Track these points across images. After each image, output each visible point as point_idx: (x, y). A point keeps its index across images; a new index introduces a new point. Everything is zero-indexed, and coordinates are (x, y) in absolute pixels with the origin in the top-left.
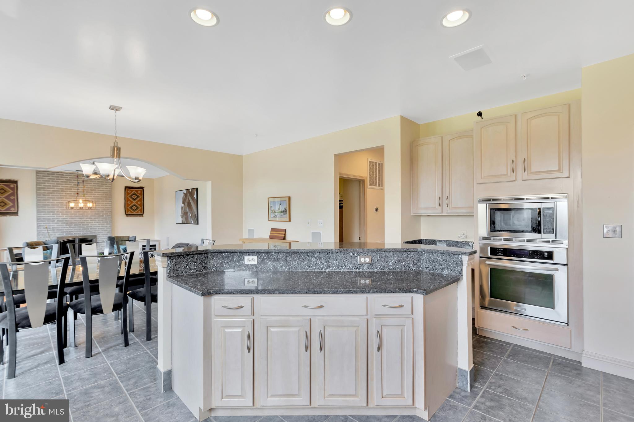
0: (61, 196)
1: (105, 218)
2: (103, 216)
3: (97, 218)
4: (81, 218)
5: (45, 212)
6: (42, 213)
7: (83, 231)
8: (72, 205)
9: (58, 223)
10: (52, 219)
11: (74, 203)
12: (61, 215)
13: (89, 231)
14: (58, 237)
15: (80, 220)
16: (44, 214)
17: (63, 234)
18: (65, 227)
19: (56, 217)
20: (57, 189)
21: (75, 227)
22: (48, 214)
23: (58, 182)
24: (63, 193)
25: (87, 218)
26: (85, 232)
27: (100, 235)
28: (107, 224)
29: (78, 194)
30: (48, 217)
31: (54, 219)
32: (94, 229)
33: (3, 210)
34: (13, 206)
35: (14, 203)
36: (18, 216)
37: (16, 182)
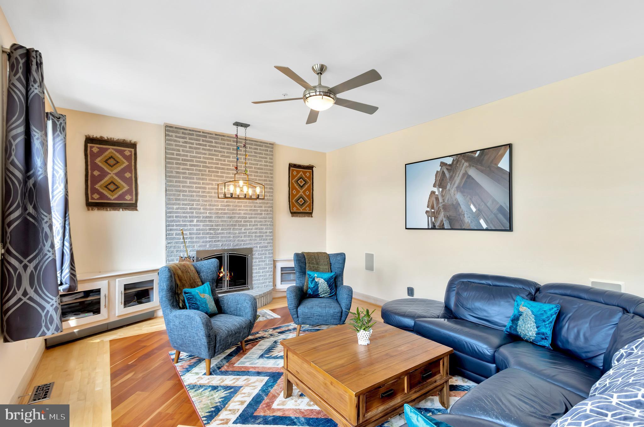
0: (202, 175)
1: (264, 218)
2: (261, 214)
3: (254, 218)
4: (231, 217)
5: (179, 204)
6: (175, 207)
7: (234, 241)
9: (198, 225)
10: (190, 217)
12: (202, 211)
13: (242, 241)
14: (198, 252)
16: (177, 209)
17: (205, 246)
18: (208, 233)
19: (195, 215)
20: (197, 161)
21: (223, 233)
22: (183, 208)
23: (199, 149)
24: (205, 171)
26: (236, 243)
27: (257, 247)
28: (266, 229)
30: (184, 213)
31: (192, 217)
32: (249, 236)
33: (112, 198)
34: (129, 192)
35: (130, 185)
36: (137, 210)
37: (133, 146)
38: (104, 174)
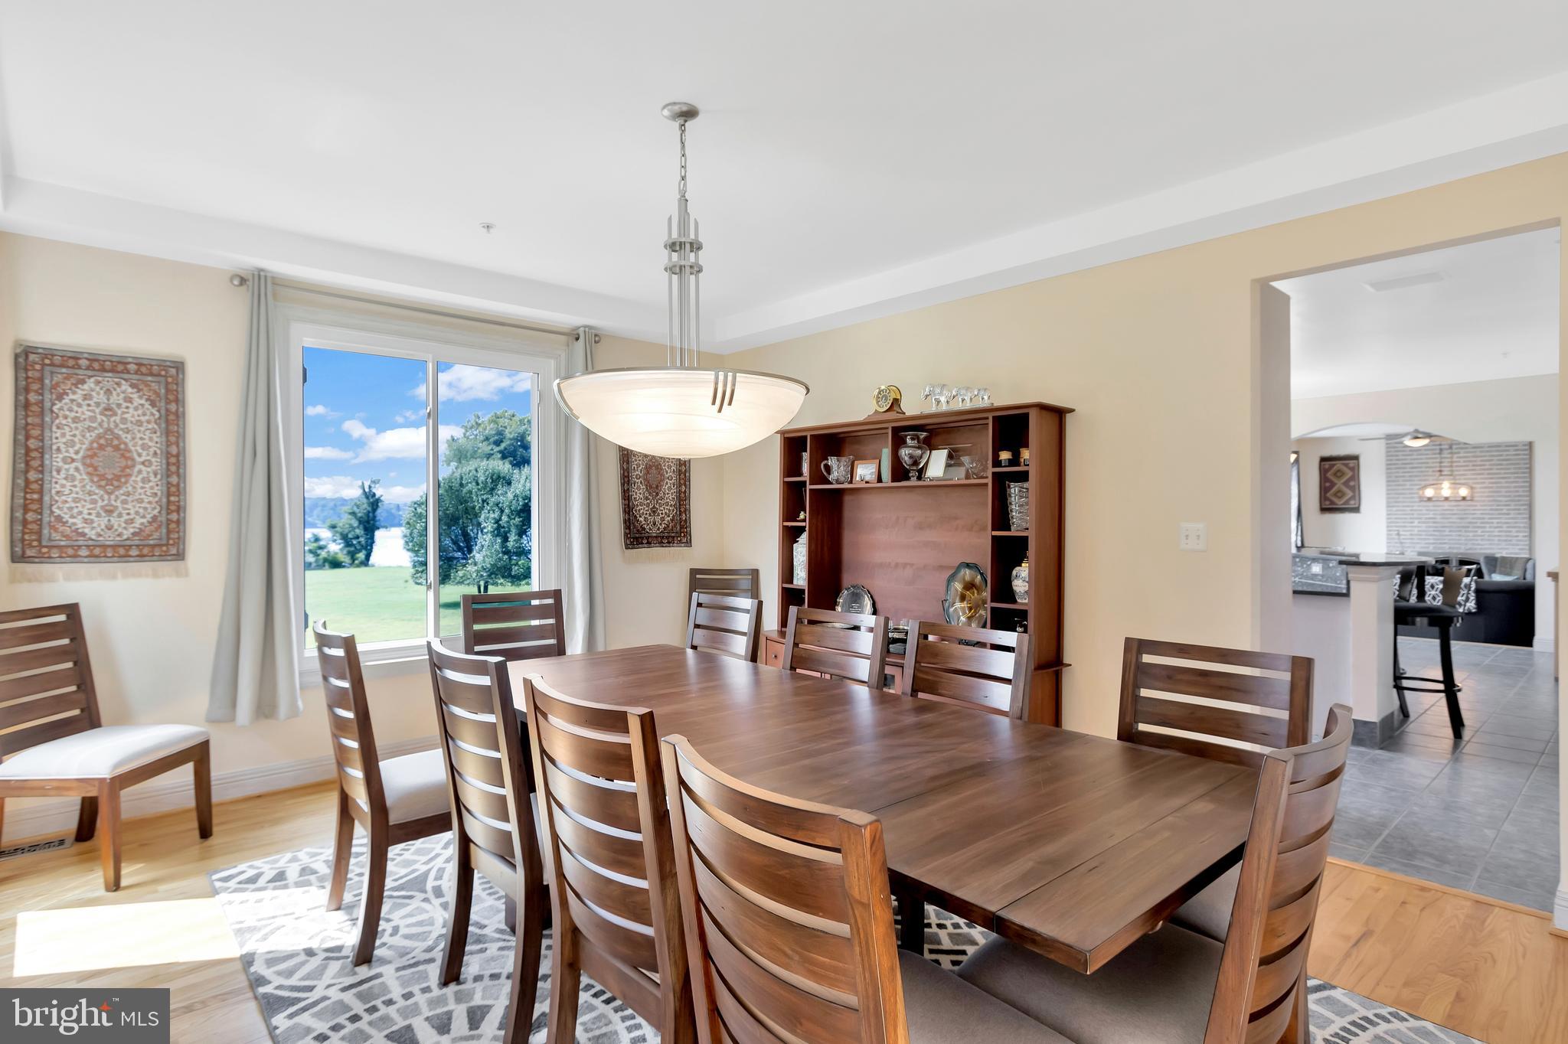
0: (1425, 476)
1: (1513, 519)
2: (1509, 514)
3: (1497, 519)
4: (1462, 519)
5: (1398, 506)
6: (1394, 509)
7: (1466, 544)
8: (1429, 492)
9: (1420, 527)
10: (1411, 518)
11: (1433, 488)
12: (1424, 512)
15: (1461, 523)
16: (1397, 510)
18: (1431, 535)
19: (1415, 516)
21: (1451, 536)
22: (1403, 510)
24: (1428, 472)
25: (1474, 518)
26: (1469, 547)
28: (1517, 532)
29: (1440, 471)
30: (1403, 515)
31: (1413, 518)
32: (1489, 540)
33: (1341, 502)
34: (1353, 498)
35: (1354, 491)
36: (1360, 513)
37: (1356, 458)
38: (1333, 484)
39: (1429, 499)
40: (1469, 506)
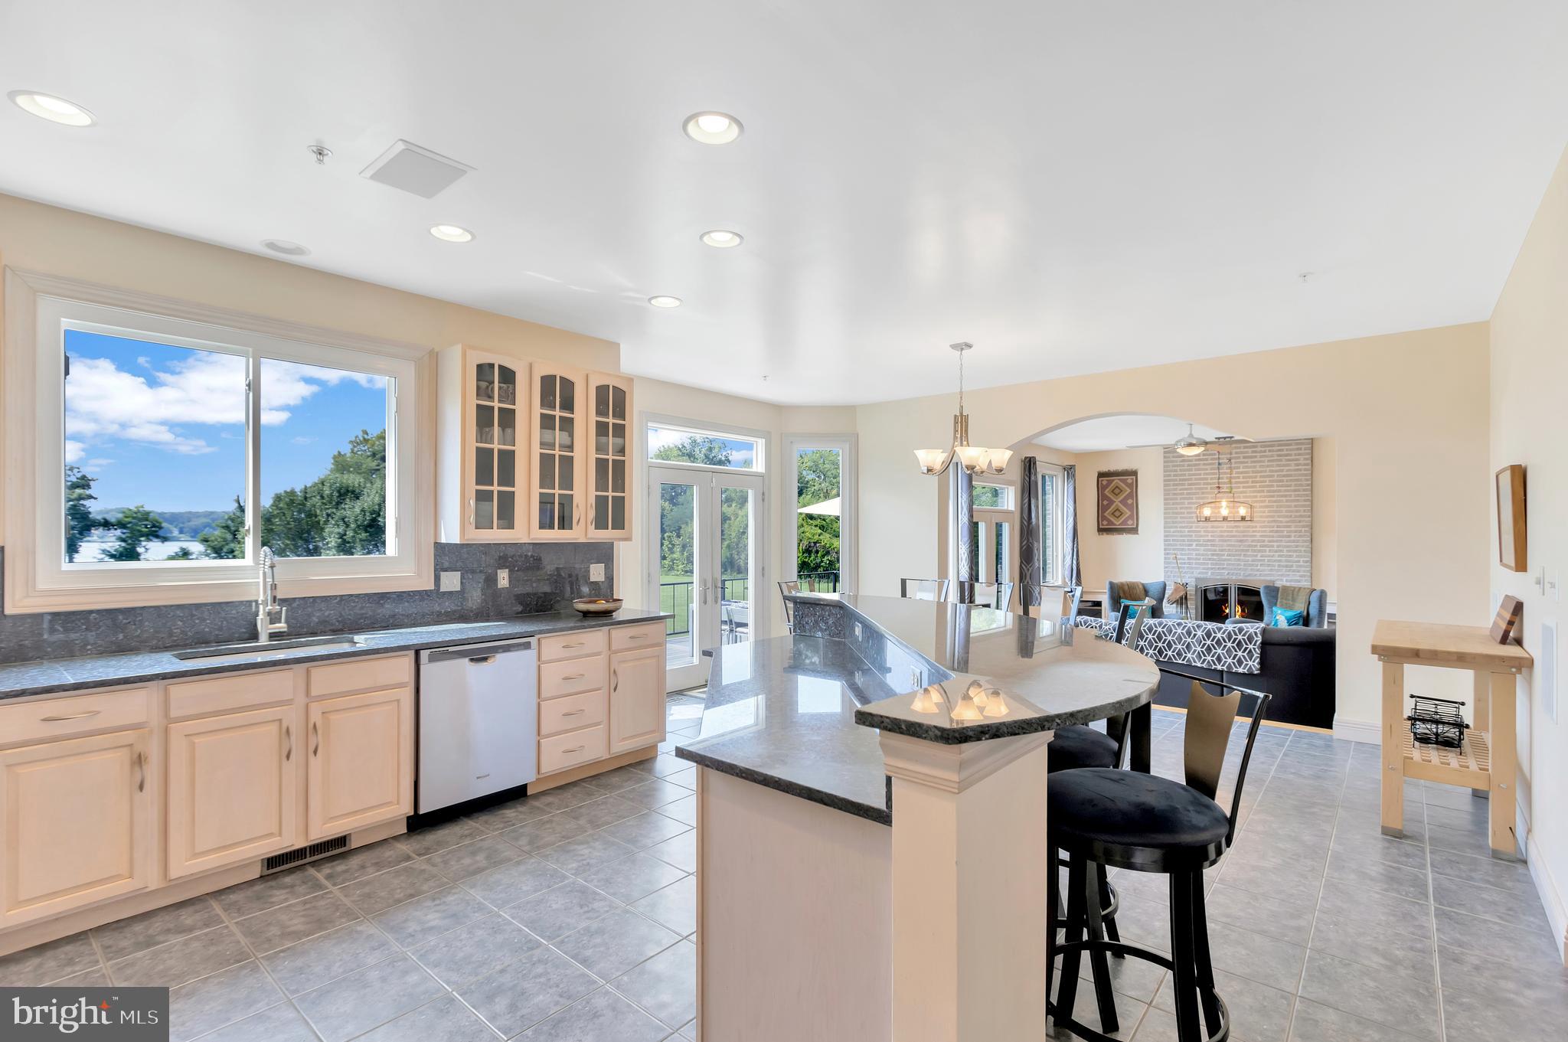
0: (1203, 493)
1: (1294, 541)
2: (1289, 536)
3: (1277, 541)
4: (1241, 541)
5: (1176, 527)
7: (1246, 570)
8: (1207, 512)
9: (1198, 550)
10: (1188, 540)
11: (1211, 507)
12: (1203, 534)
13: (1258, 570)
14: (1197, 579)
15: (1240, 546)
16: (1175, 532)
17: (1207, 573)
18: (1210, 559)
19: (1193, 538)
20: (1196, 479)
21: (1229, 560)
22: (1181, 532)
23: (1199, 464)
24: (1207, 488)
25: (1253, 541)
26: (1248, 572)
27: (1282, 580)
28: (1297, 556)
29: (1219, 487)
30: (1181, 536)
31: (1191, 541)
32: (1269, 565)
33: (1118, 524)
34: (1131, 517)
35: (1131, 509)
36: (1138, 534)
37: (1134, 473)
38: (1111, 502)
39: (1207, 519)
40: (1249, 527)
